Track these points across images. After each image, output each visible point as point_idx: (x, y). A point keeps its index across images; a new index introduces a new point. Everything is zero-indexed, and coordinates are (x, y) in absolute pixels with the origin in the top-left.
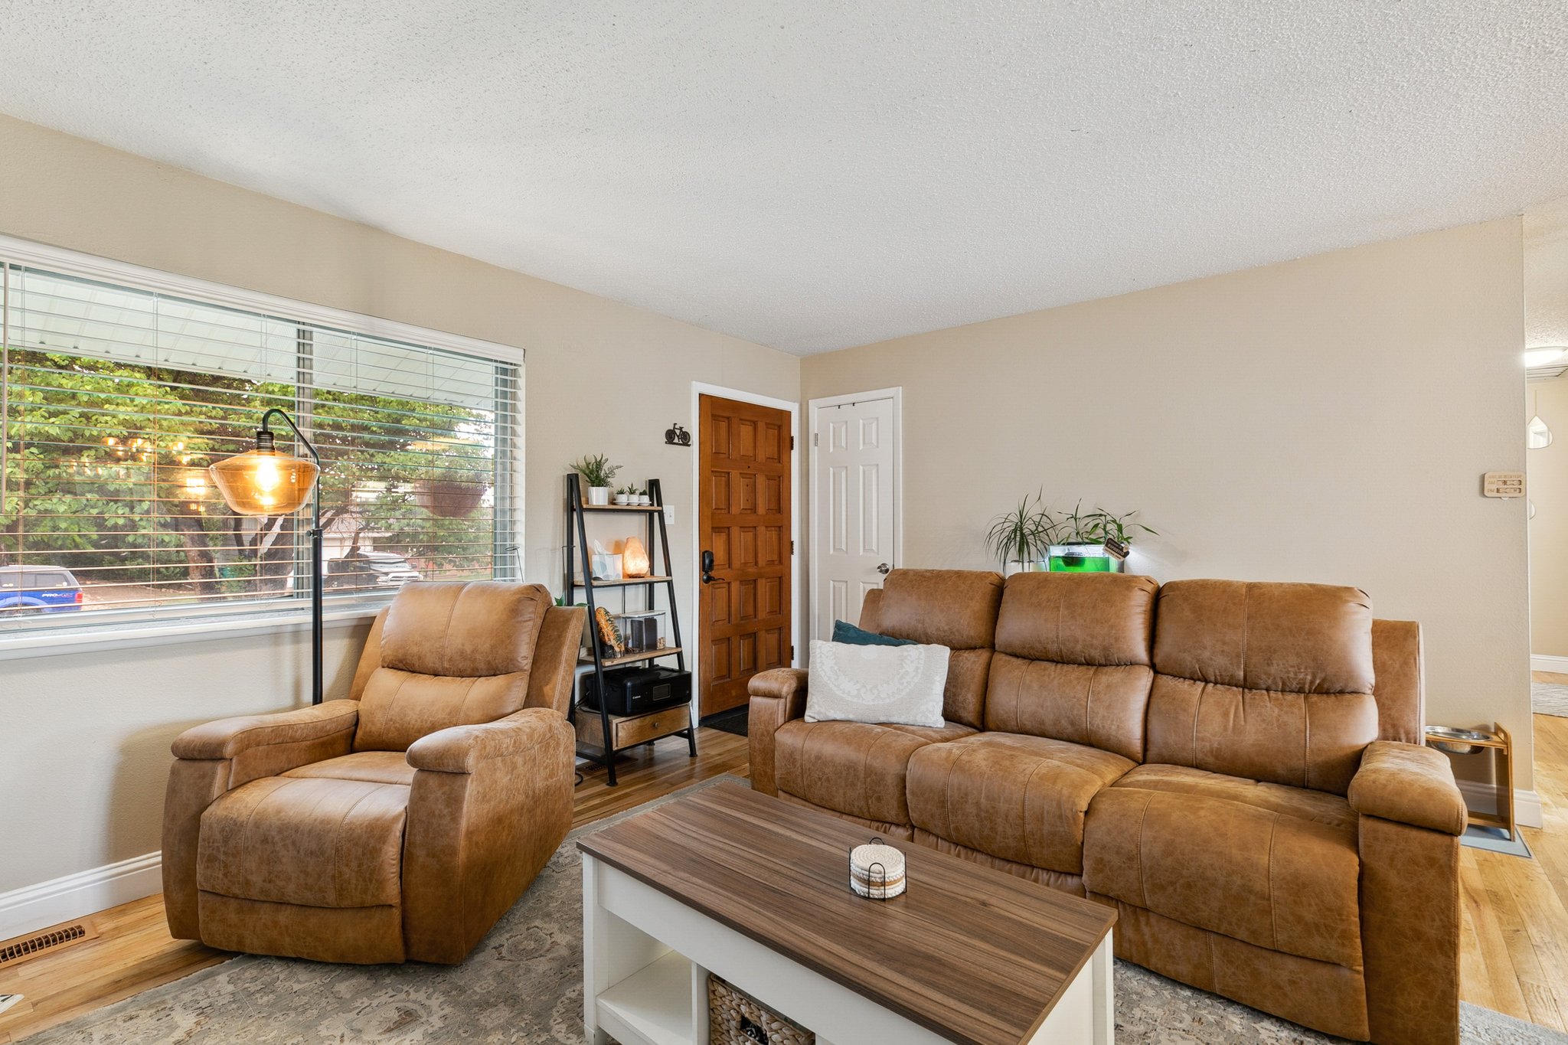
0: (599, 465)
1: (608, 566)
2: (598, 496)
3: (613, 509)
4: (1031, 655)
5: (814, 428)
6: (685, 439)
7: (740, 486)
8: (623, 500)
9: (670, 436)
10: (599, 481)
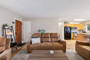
0: (7, 24)
1: (8, 34)
2: (7, 27)
3: (8, 29)
4: (44, 38)
5: (24, 23)
6: (14, 23)
7: (18, 27)
8: (9, 28)
9: (13, 23)
10: (7, 26)
